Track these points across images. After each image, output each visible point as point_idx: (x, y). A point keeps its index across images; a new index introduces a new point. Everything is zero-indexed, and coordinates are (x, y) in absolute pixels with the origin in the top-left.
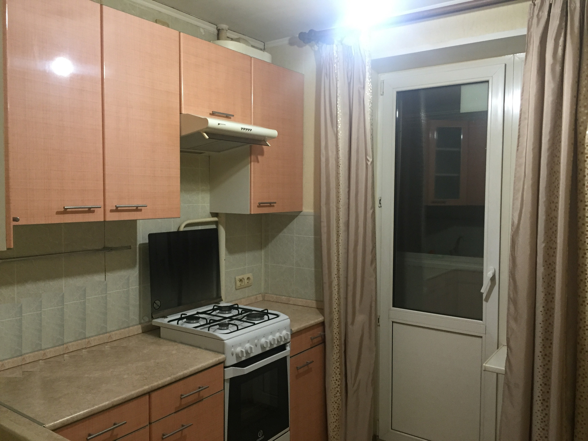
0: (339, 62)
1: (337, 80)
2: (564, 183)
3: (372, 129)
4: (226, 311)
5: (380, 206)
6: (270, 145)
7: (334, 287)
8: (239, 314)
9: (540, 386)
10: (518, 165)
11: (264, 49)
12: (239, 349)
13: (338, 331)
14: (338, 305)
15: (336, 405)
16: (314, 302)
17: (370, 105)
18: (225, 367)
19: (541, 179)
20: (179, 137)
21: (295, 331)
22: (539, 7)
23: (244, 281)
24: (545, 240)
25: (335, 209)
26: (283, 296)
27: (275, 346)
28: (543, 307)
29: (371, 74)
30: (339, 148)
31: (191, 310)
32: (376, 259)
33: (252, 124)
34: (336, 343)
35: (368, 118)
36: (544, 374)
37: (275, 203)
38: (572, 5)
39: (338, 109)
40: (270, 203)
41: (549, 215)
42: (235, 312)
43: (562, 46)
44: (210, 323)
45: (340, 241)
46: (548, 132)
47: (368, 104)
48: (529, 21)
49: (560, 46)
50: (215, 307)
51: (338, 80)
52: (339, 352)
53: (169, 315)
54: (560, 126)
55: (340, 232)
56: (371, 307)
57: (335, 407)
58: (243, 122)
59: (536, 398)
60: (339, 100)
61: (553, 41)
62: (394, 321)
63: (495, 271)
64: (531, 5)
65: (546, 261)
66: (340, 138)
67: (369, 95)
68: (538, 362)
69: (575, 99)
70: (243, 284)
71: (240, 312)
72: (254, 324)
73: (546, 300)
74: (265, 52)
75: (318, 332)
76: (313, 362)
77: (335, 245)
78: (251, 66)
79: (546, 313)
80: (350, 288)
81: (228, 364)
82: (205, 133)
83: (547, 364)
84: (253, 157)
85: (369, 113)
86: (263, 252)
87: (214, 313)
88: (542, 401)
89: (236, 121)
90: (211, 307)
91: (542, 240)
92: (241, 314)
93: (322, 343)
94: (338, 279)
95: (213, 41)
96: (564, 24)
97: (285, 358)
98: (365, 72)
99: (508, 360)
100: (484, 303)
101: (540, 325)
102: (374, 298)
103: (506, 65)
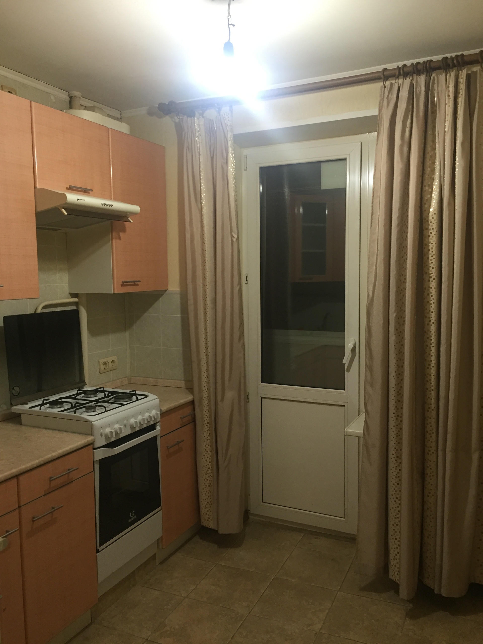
0: (200, 135)
1: (199, 155)
2: (411, 258)
3: (236, 206)
4: (91, 394)
5: (247, 283)
6: (132, 221)
7: (203, 365)
8: (105, 397)
9: (395, 445)
10: (372, 241)
11: (121, 118)
12: (108, 430)
13: (207, 409)
14: (207, 384)
15: (208, 481)
16: (183, 382)
17: (233, 181)
18: (94, 449)
19: (391, 254)
20: (35, 212)
21: (164, 411)
22: (388, 89)
23: (109, 364)
24: (395, 310)
25: (202, 286)
26: (151, 378)
27: (145, 426)
28: (395, 372)
29: (234, 150)
30: (204, 224)
31: (54, 395)
32: (244, 336)
33: (112, 199)
34: (206, 421)
35: (232, 194)
36: (397, 433)
37: (140, 281)
38: (418, 89)
39: (202, 184)
40: (134, 282)
41: (399, 287)
42: (101, 395)
43: (409, 128)
44: (75, 407)
45: (208, 319)
46: (398, 209)
47: (232, 180)
48: (380, 103)
49: (408, 128)
50: (79, 392)
51: (201, 155)
52: (209, 430)
53: (30, 401)
54: (408, 204)
55: (208, 310)
56: (240, 383)
57: (206, 484)
58: (102, 196)
59: (390, 455)
60: (202, 174)
61: (401, 123)
62: (262, 396)
63: (355, 342)
64: (382, 86)
65: (397, 330)
66: (204, 214)
67: (233, 170)
68: (392, 423)
69: (421, 178)
70: (108, 368)
71: (107, 395)
72: (123, 405)
73: (398, 365)
74: (122, 123)
75: (187, 411)
76: (184, 441)
77: (203, 323)
78: (109, 138)
79: (398, 377)
80: (219, 365)
81: (97, 445)
82: (63, 208)
83: (399, 424)
84: (114, 234)
85: (233, 189)
86: (127, 334)
87: (78, 397)
88: (396, 458)
89: (94, 196)
90: (74, 392)
91: (394, 310)
92: (108, 396)
93: (192, 422)
94: (206, 357)
95: (66, 109)
96: (411, 107)
97: (155, 438)
98: (228, 147)
99: (366, 423)
100: (346, 373)
101: (393, 389)
102: (243, 373)
103: (362, 143)
